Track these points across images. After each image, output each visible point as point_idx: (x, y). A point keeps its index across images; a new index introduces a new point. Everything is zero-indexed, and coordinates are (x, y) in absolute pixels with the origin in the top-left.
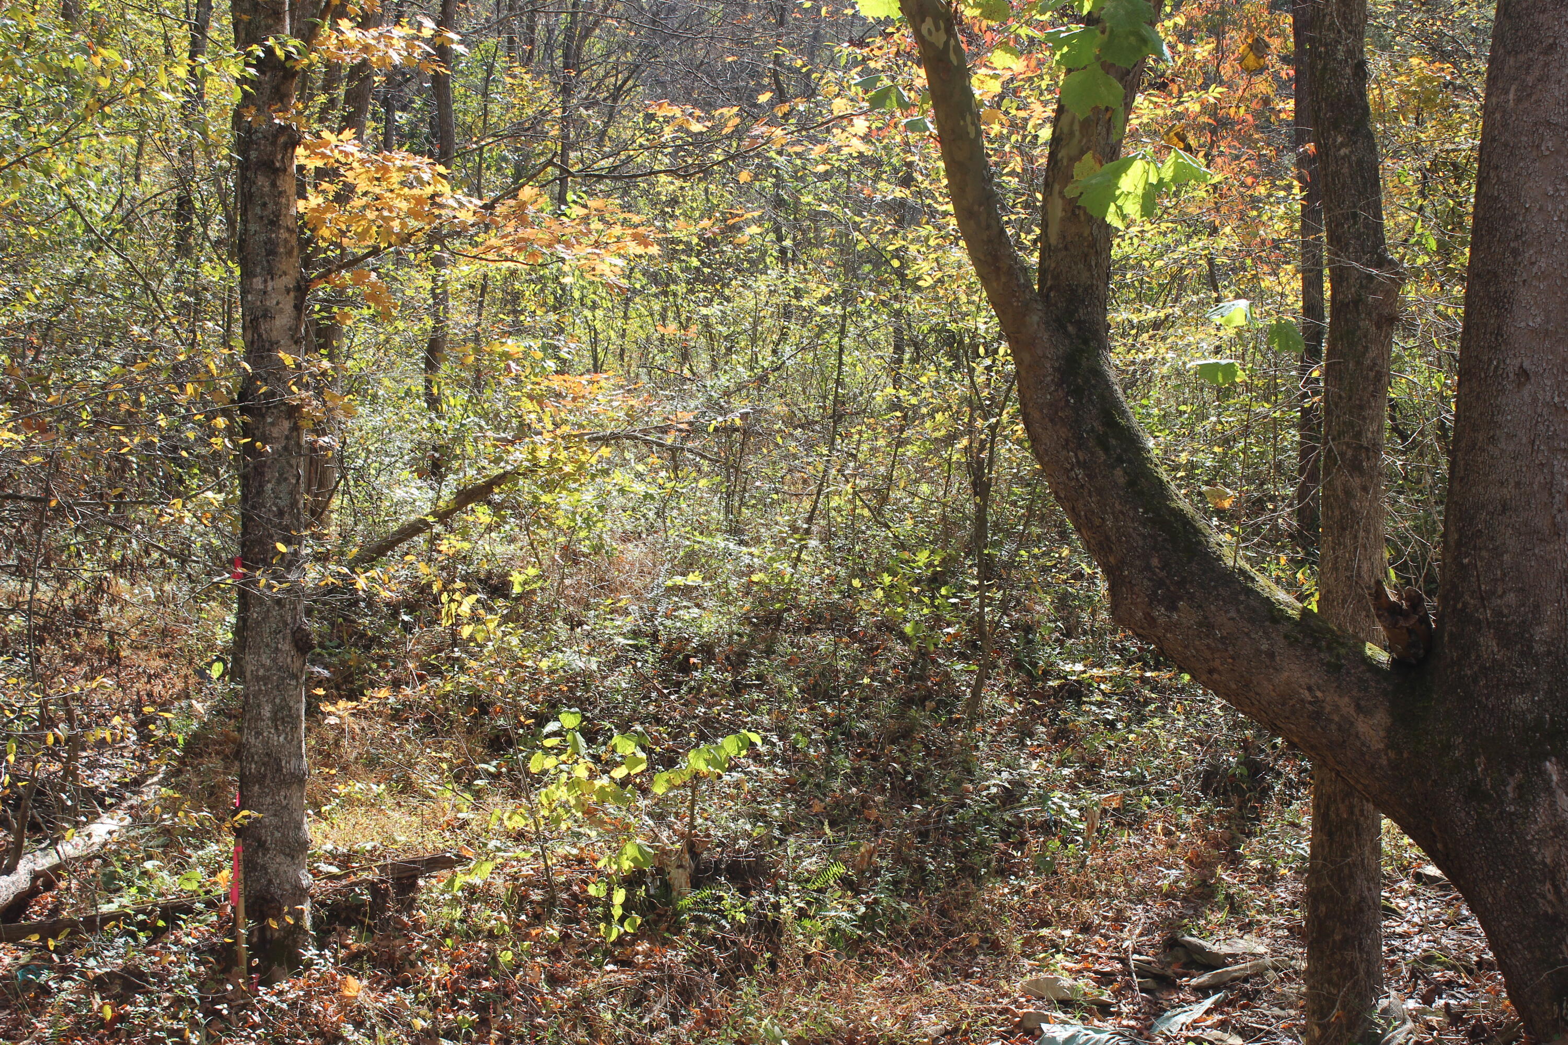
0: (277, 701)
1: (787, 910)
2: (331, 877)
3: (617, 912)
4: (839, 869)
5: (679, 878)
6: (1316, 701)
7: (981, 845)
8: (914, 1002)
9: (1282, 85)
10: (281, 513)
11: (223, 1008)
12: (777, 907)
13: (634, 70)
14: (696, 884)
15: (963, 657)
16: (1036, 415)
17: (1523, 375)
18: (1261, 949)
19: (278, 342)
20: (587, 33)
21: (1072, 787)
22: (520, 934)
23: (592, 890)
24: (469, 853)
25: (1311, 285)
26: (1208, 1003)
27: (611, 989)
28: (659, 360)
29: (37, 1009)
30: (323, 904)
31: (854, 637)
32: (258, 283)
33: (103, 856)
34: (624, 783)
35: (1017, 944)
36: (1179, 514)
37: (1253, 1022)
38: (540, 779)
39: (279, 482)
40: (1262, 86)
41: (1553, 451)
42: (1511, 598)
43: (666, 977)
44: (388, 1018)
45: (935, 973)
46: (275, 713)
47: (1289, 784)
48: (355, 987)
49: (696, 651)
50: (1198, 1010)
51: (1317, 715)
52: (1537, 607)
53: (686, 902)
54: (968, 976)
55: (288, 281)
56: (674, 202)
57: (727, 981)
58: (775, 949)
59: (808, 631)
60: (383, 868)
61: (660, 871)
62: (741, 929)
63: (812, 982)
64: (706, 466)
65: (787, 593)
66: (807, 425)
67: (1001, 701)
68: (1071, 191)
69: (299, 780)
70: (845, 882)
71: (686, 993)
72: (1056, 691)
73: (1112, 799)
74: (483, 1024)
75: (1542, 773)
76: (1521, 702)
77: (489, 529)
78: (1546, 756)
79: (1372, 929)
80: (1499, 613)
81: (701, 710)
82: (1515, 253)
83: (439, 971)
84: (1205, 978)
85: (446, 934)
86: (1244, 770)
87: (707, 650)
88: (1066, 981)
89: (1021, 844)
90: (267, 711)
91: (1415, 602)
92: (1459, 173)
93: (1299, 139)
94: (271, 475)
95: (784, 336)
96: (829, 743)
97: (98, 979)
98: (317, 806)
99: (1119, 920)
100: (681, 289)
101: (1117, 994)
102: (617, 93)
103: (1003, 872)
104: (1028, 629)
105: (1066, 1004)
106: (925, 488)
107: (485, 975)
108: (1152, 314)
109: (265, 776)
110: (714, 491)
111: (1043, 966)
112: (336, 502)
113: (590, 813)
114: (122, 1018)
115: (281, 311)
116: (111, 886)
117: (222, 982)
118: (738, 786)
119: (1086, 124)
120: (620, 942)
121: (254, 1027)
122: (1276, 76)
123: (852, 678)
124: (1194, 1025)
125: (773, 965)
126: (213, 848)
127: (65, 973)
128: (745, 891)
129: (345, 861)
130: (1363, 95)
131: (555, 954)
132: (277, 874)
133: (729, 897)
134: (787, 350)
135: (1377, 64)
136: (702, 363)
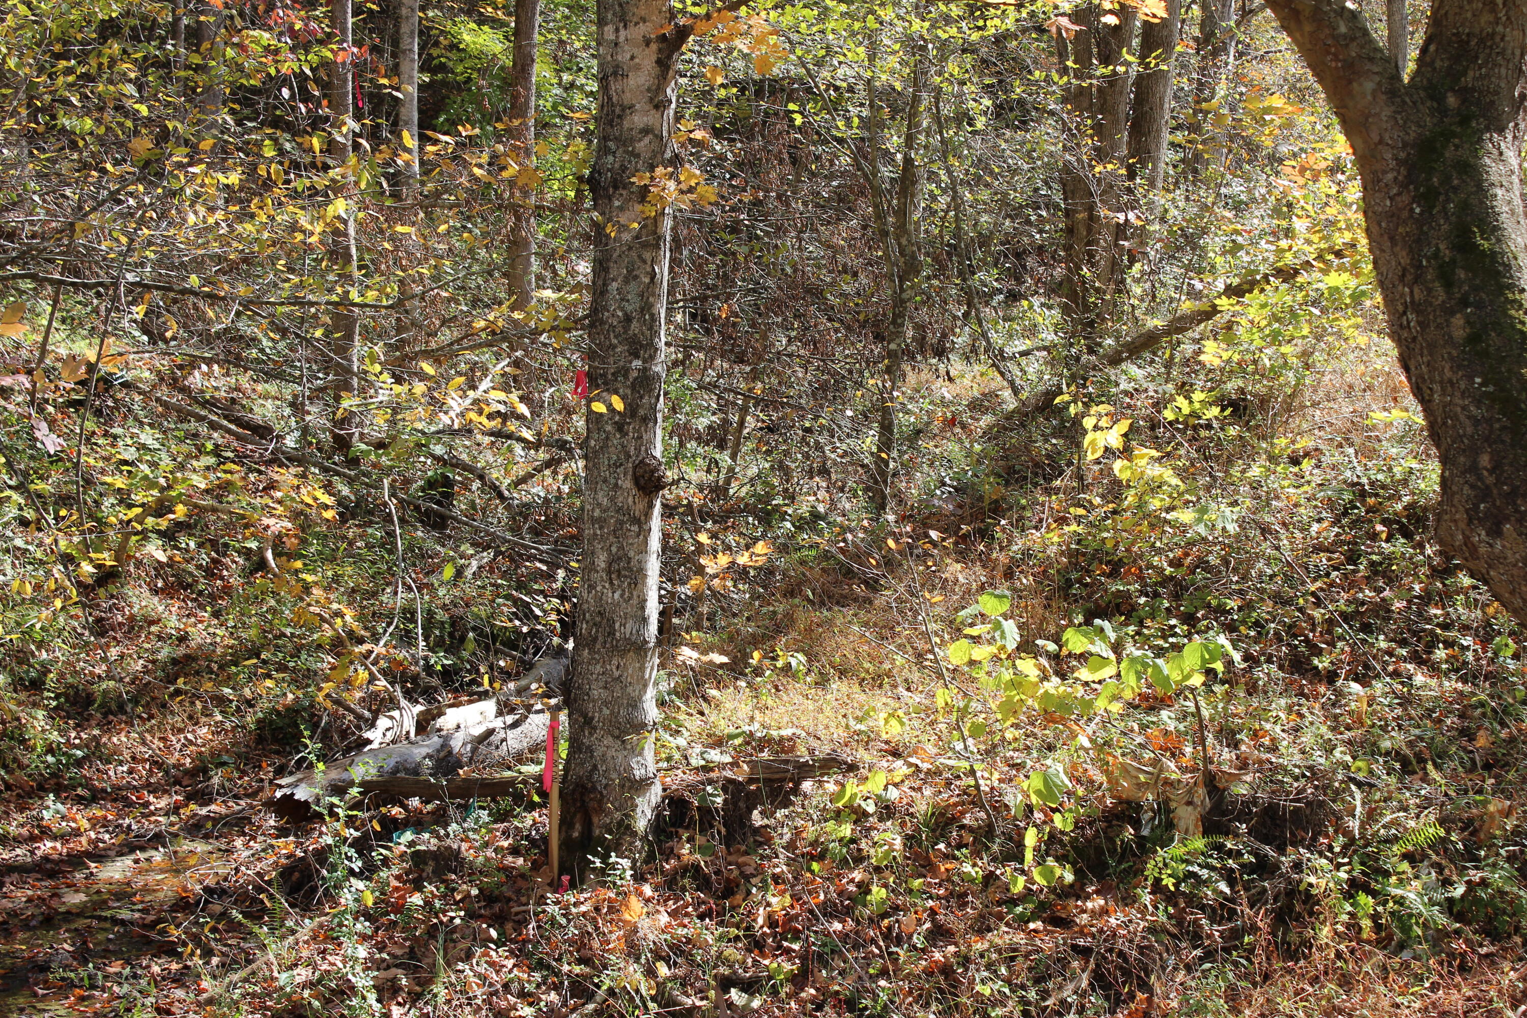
0: (614, 549)
19: (631, 107)
39: (626, 281)
83: (772, 902)
109: (595, 639)
115: (638, 68)
132: (604, 760)
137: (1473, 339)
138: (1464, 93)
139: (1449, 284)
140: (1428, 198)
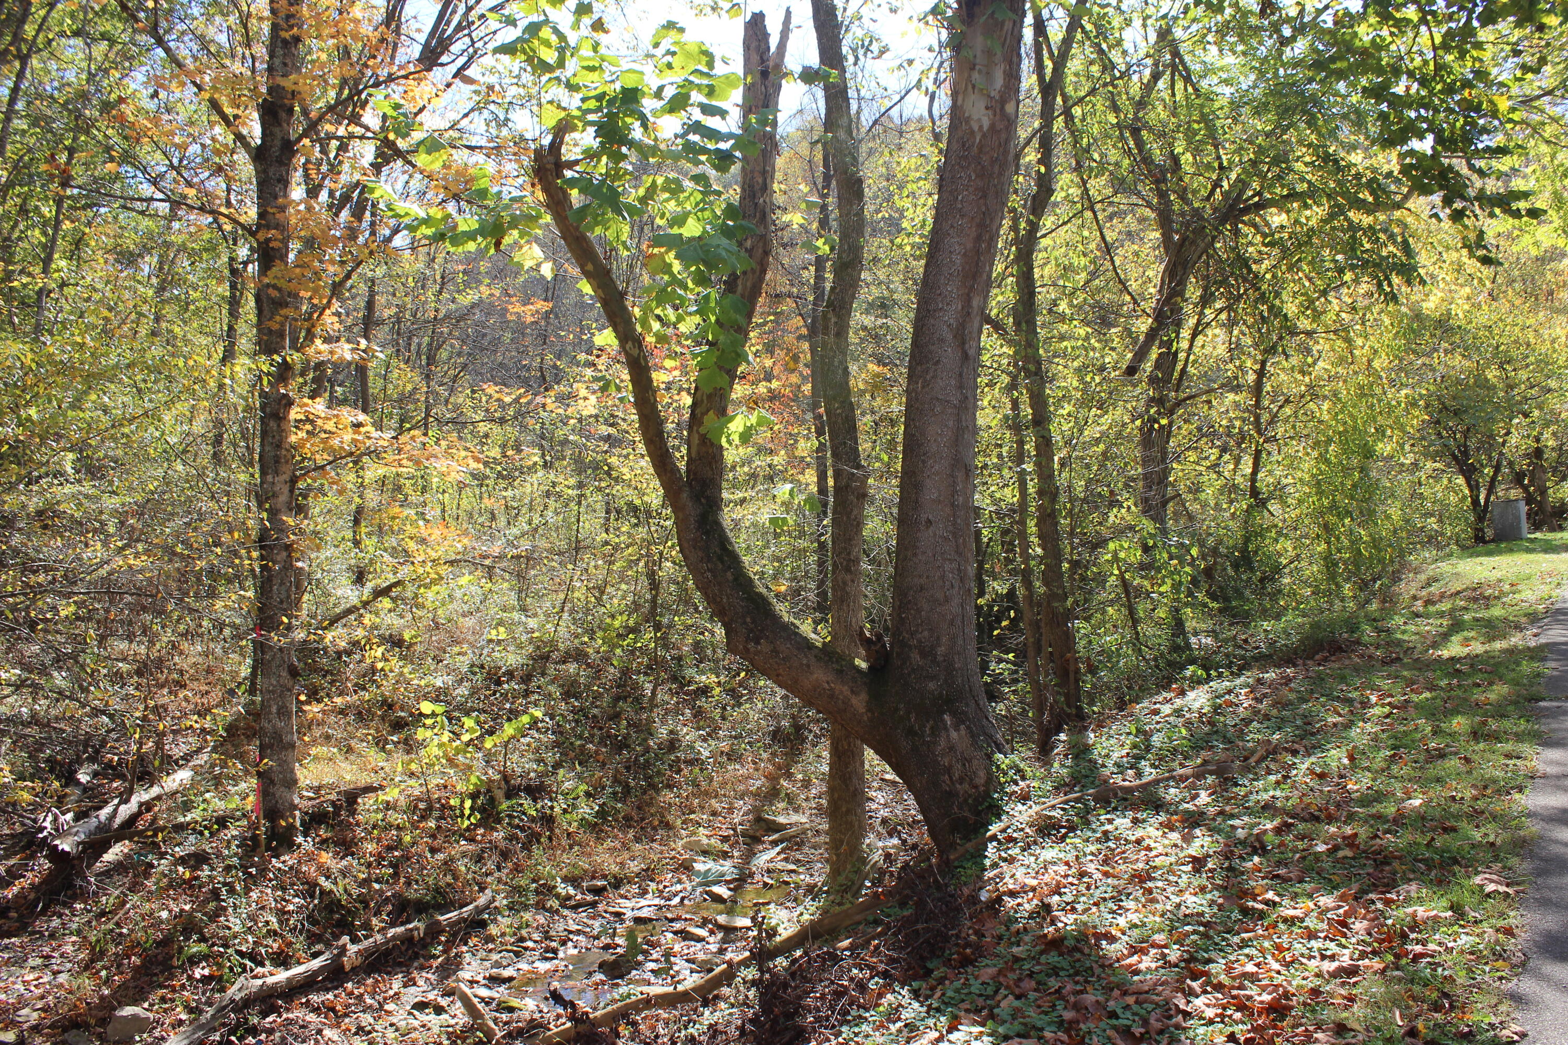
0: (280, 704)
1: (557, 810)
2: (310, 799)
3: (467, 812)
4: (584, 787)
5: (499, 794)
6: (831, 689)
7: (659, 773)
8: (626, 855)
9: (804, 379)
10: (282, 602)
11: (253, 871)
12: (552, 808)
13: (464, 367)
14: (508, 796)
15: (646, 674)
16: (686, 545)
17: (929, 522)
18: (804, 820)
19: (282, 510)
20: (440, 347)
21: (705, 740)
22: (415, 826)
23: (452, 802)
24: (385, 783)
25: (822, 477)
26: (778, 849)
27: (464, 855)
28: (480, 520)
29: (147, 875)
30: (306, 813)
31: (588, 665)
32: (270, 478)
33: (183, 791)
34: (468, 744)
35: (679, 822)
36: (760, 595)
37: (800, 857)
38: (423, 744)
39: (280, 585)
40: (794, 379)
41: (945, 560)
42: (926, 633)
43: (494, 847)
44: (344, 873)
45: (637, 840)
46: (279, 710)
47: (816, 736)
48: (326, 858)
49: (504, 674)
50: (773, 853)
51: (832, 696)
52: (938, 638)
53: (504, 806)
54: (653, 841)
55: (286, 477)
56: (486, 436)
57: (527, 847)
58: (551, 830)
59: (564, 662)
60: (339, 793)
61: (489, 791)
62: (533, 819)
63: (571, 847)
64: (507, 576)
65: (553, 644)
66: (560, 553)
67: (666, 698)
68: (702, 430)
69: (292, 746)
70: (588, 794)
71: (505, 855)
72: (695, 692)
73: (724, 746)
74: (396, 875)
75: (943, 720)
76: (932, 685)
77: (390, 611)
78: (944, 712)
79: (861, 805)
80: (920, 641)
81: (508, 706)
82: (924, 462)
83: (370, 847)
84: (775, 836)
85: (374, 827)
86: (792, 730)
87: (510, 674)
88: (705, 841)
89: (679, 771)
90: (274, 709)
91: (879, 637)
92: (893, 423)
93: (815, 406)
94: (276, 581)
95: (546, 507)
96: (577, 721)
97: (182, 857)
98: (300, 761)
99: (731, 810)
100: (490, 482)
101: (731, 846)
102: (455, 379)
103: (670, 787)
104: (680, 659)
105: (705, 853)
106: (624, 587)
107: (396, 849)
108: (741, 495)
109: (273, 744)
110: (511, 589)
111: (693, 833)
112: (306, 597)
113: (450, 760)
114: (197, 878)
115: (282, 493)
116: (187, 807)
117: (252, 857)
118: (529, 745)
119: (710, 397)
120: (468, 829)
121: (270, 880)
122: (801, 374)
123: (588, 687)
124: (771, 861)
125: (550, 839)
126: (243, 785)
127: (162, 856)
128: (535, 800)
129: (317, 790)
130: (847, 383)
131: (433, 836)
132: (281, 797)
133: (526, 802)
134: (549, 513)
135: (853, 368)
136: (502, 521)
137: (736, 579)
138: (707, 498)
139: (722, 562)
140: (707, 533)
